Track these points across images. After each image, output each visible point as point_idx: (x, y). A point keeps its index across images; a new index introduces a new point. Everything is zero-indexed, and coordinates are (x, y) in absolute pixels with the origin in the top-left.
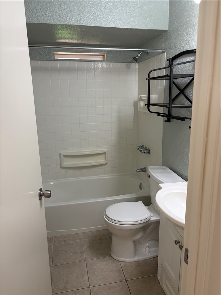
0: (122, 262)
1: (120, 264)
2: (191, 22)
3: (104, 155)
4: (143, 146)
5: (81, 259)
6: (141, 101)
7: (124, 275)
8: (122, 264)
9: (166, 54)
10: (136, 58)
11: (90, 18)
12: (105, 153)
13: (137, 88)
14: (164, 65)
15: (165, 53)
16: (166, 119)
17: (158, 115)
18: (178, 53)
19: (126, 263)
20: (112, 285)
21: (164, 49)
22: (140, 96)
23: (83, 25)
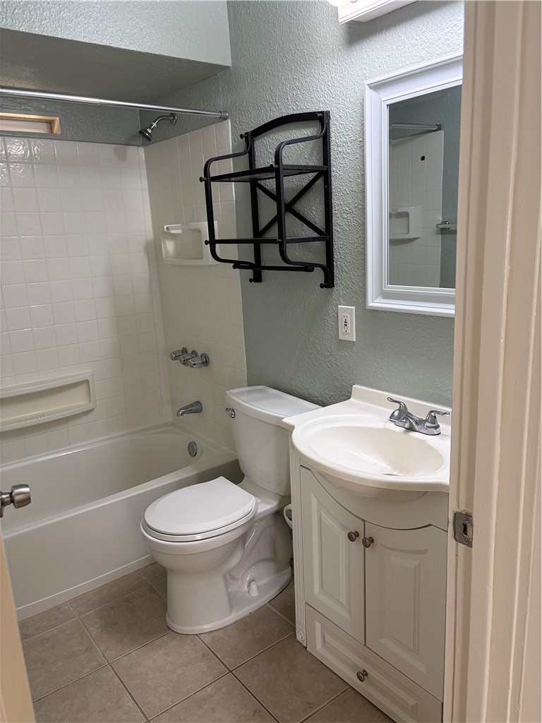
0: (205, 635)
1: (202, 641)
2: (297, 51)
3: (83, 388)
4: (185, 351)
5: (95, 664)
6: (168, 239)
7: (221, 661)
8: (207, 639)
9: (230, 124)
10: (148, 132)
11: (42, 14)
12: (87, 381)
13: (148, 208)
14: (229, 150)
15: (229, 121)
16: (249, 273)
17: (234, 267)
18: (266, 122)
19: (215, 634)
20: (203, 693)
21: (225, 112)
22: (166, 227)
23: (23, 29)
